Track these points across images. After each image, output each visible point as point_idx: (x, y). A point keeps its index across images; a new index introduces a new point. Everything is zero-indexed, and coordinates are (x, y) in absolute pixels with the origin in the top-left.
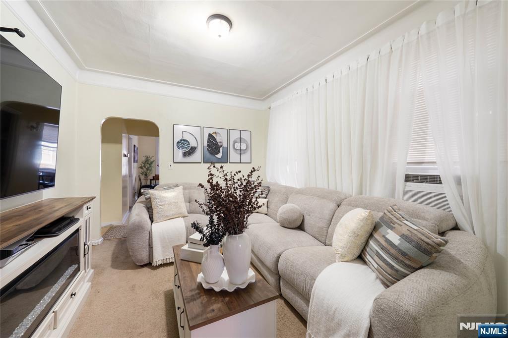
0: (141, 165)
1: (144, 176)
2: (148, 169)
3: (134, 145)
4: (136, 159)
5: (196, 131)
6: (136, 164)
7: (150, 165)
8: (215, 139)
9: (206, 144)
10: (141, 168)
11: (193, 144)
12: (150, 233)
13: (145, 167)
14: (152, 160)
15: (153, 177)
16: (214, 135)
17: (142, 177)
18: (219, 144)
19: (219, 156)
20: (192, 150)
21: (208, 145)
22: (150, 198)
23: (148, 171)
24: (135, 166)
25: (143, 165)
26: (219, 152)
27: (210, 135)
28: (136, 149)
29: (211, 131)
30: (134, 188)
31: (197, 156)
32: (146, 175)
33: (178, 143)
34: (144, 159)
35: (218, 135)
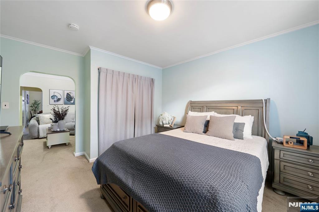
0: (31, 106)
1: (33, 111)
2: (36, 108)
3: (27, 95)
4: (28, 102)
5: (61, 92)
6: (28, 105)
7: (37, 105)
8: (70, 95)
9: (65, 97)
10: (32, 107)
11: (59, 97)
12: (38, 128)
13: (34, 106)
14: (39, 102)
15: (40, 112)
16: (69, 94)
17: (32, 112)
18: (72, 97)
19: (72, 102)
20: (59, 100)
21: (66, 98)
22: (38, 117)
23: (36, 109)
24: (27, 105)
25: (33, 105)
26: (72, 100)
27: (67, 94)
28: (28, 97)
29: (68, 92)
30: (27, 118)
31: (61, 102)
32: (35, 111)
33: (52, 97)
34: (33, 102)
35: (72, 94)
